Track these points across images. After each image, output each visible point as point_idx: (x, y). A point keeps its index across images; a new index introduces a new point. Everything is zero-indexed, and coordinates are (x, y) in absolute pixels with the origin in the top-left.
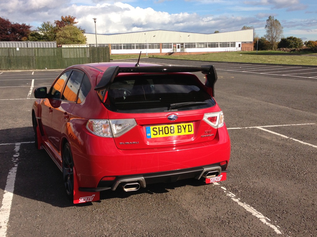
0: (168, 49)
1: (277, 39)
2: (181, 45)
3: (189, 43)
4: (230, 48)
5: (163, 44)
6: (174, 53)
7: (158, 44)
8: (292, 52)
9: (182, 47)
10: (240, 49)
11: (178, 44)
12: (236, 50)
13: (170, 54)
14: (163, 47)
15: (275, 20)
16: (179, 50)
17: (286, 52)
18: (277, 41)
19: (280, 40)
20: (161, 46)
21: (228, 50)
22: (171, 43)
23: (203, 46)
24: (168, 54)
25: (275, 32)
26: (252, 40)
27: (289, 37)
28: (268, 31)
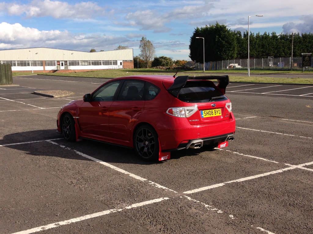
0: (51, 67)
1: (150, 58)
2: (64, 62)
3: (73, 61)
4: (112, 66)
5: (46, 61)
6: (58, 70)
7: (41, 61)
8: (168, 70)
9: (66, 64)
10: (121, 67)
11: (62, 62)
12: (118, 68)
13: (55, 71)
14: (46, 64)
15: (147, 40)
16: (62, 68)
17: (163, 70)
18: (150, 60)
19: (153, 59)
20: (44, 64)
21: (111, 68)
22: (55, 61)
23: (86, 64)
24: (52, 71)
25: (148, 52)
26: (132, 59)
27: (161, 56)
28: (142, 51)
